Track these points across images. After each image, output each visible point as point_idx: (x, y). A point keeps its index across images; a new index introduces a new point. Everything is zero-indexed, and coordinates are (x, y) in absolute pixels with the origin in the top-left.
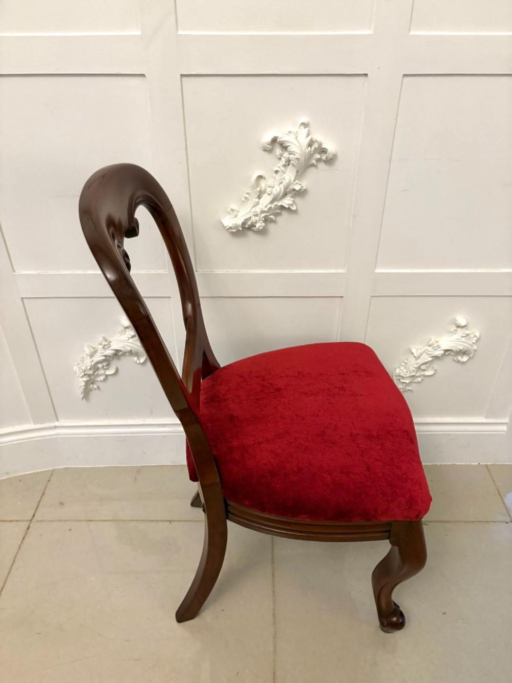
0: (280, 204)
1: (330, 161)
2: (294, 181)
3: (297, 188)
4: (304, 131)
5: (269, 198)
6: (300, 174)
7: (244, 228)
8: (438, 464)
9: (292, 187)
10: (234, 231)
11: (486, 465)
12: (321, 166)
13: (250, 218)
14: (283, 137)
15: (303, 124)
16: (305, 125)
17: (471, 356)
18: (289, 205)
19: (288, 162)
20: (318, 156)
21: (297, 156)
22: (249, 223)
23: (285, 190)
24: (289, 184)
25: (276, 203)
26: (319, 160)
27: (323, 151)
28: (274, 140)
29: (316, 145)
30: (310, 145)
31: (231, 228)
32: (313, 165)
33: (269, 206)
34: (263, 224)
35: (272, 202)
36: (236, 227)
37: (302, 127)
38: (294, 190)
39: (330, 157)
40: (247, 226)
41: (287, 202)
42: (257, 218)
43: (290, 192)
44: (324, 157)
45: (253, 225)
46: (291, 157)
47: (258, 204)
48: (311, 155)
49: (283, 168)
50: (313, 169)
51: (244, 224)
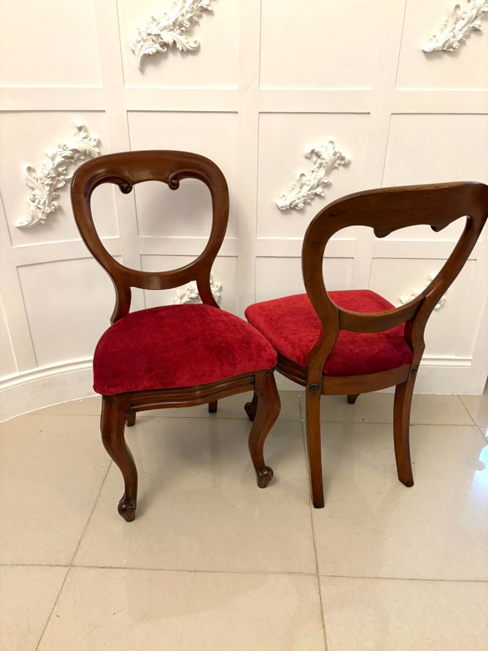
0: (314, 192)
1: (346, 165)
2: (324, 177)
3: (326, 181)
4: (331, 146)
5: (308, 188)
6: (328, 173)
7: (290, 208)
8: (422, 393)
9: (322, 181)
10: (284, 209)
11: (458, 395)
12: (341, 168)
13: (295, 200)
14: (317, 150)
15: (331, 142)
16: (332, 142)
17: (442, 303)
18: (320, 192)
19: (321, 164)
20: (339, 162)
21: (327, 161)
22: (294, 204)
23: (318, 183)
24: (321, 179)
25: (312, 191)
26: (339, 165)
27: (343, 159)
28: (313, 152)
29: (338, 155)
30: (335, 154)
31: (282, 207)
32: (336, 168)
33: (308, 193)
34: (303, 205)
35: (309, 190)
36: (286, 207)
37: (330, 143)
38: (324, 183)
39: (347, 162)
40: (292, 206)
41: (319, 190)
42: (300, 201)
43: (321, 184)
44: (343, 163)
45: (296, 205)
46: (323, 161)
47: (300, 192)
48: (335, 161)
49: (317, 169)
50: (335, 170)
51: (291, 204)
